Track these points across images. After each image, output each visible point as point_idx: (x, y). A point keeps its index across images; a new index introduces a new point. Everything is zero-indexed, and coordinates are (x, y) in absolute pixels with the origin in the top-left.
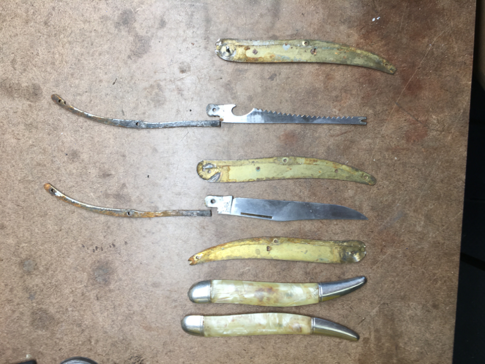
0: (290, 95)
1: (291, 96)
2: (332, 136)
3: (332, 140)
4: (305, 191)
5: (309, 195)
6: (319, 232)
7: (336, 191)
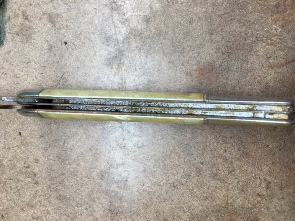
0: (204, 10)
1: (206, 11)
2: (272, 67)
3: (273, 74)
4: (233, 151)
5: (238, 157)
6: (255, 210)
7: (280, 150)
